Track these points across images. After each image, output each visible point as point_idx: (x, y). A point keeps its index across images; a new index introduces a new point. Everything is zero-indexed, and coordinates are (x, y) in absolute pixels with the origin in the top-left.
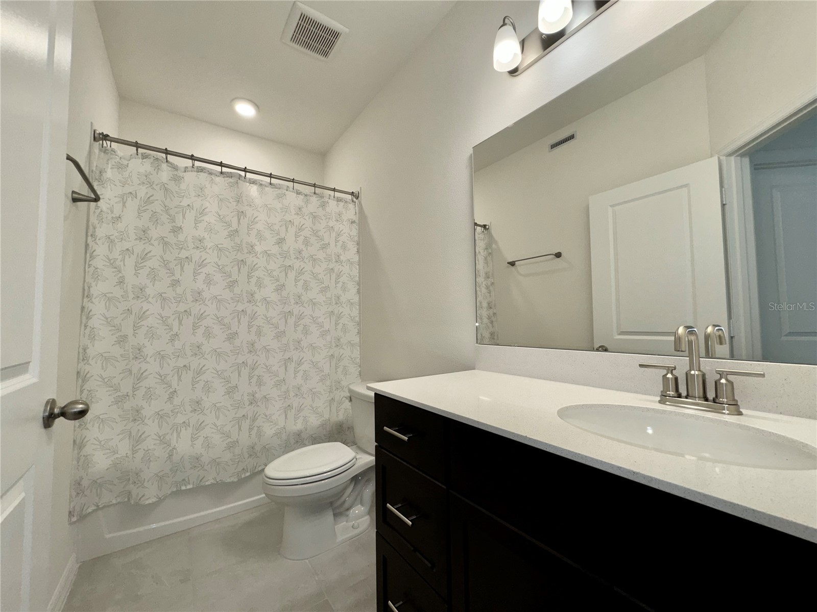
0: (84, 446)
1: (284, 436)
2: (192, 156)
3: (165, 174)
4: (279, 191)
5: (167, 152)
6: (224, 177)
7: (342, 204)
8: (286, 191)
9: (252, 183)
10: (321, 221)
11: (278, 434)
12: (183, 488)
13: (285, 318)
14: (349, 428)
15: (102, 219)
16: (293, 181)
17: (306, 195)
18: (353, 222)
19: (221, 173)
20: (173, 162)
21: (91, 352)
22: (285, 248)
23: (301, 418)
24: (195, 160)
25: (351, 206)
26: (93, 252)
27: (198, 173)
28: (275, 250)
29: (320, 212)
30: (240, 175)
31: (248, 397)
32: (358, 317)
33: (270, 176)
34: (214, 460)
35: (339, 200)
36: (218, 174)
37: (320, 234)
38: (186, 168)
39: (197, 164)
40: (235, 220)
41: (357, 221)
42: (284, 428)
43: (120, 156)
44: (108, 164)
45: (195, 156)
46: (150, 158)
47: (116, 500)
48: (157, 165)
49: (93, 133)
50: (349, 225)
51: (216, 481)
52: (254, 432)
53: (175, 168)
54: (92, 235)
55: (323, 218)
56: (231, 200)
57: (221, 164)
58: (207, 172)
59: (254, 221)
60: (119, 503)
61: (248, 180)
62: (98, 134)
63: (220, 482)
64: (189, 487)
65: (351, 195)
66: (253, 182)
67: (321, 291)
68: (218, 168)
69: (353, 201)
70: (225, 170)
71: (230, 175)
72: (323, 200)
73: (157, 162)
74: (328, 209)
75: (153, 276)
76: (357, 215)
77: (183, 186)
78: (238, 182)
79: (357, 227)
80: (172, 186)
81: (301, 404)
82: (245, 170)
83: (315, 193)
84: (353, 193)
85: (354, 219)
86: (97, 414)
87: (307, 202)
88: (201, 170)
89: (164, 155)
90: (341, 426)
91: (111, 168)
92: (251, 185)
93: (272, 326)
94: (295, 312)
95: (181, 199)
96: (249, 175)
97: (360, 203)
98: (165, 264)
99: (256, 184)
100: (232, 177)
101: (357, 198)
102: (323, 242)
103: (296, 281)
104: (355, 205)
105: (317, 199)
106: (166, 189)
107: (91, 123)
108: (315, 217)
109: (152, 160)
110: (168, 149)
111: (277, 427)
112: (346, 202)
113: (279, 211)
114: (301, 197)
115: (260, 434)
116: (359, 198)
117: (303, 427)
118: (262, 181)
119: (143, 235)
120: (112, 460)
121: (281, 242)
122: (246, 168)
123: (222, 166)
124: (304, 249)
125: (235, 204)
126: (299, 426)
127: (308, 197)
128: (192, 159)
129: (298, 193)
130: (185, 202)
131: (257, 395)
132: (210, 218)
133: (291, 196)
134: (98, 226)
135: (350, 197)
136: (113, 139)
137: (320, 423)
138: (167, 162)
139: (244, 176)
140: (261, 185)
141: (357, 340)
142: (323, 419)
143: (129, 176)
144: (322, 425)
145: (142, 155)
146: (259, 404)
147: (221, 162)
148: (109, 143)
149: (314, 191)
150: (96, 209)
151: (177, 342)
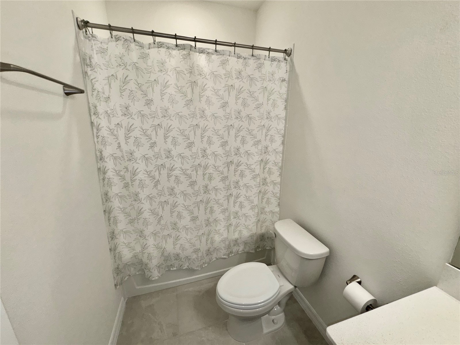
0: (117, 248)
1: (227, 243)
2: (153, 32)
3: (134, 55)
4: (223, 58)
5: (133, 31)
6: (179, 50)
7: (275, 63)
8: (228, 57)
9: (201, 53)
10: (257, 82)
11: (223, 241)
12: (172, 269)
13: (228, 166)
14: (268, 238)
15: (100, 98)
16: (234, 45)
17: (245, 59)
18: (284, 80)
19: (177, 46)
20: (139, 41)
21: (111, 194)
22: (228, 111)
23: (238, 232)
24: (156, 36)
25: (283, 64)
26: (98, 126)
27: (159, 49)
28: (221, 113)
29: (257, 75)
30: (191, 46)
31: (205, 222)
32: (281, 163)
33: (216, 43)
34: (187, 257)
35: (273, 60)
36: (174, 47)
37: (256, 94)
38: (150, 44)
39: (158, 39)
40: (189, 91)
41: (287, 79)
42: (227, 238)
43: (100, 41)
44: (92, 50)
45: (155, 31)
46: (121, 40)
47: (138, 273)
48: (127, 46)
49: (76, 21)
50: (279, 83)
51: (189, 268)
52: (209, 242)
53: (141, 46)
54: (94, 114)
55: (259, 79)
56: (186, 72)
57: (176, 37)
58: (165, 46)
59: (203, 89)
60: (140, 274)
61: (197, 50)
62: (80, 21)
63: (191, 268)
64: (175, 269)
65: (284, 53)
66: (202, 51)
67: (255, 144)
68: (173, 41)
69: (285, 59)
70: (180, 42)
71: (183, 47)
72: (259, 62)
73: (126, 43)
74: (264, 71)
75: (137, 143)
76: (288, 73)
77: (149, 63)
78: (190, 53)
79: (286, 85)
80: (141, 64)
81: (238, 223)
82: (195, 40)
83: (253, 55)
84: (286, 50)
85: (284, 77)
86: (121, 229)
87: (246, 65)
88: (161, 45)
89: (131, 35)
90: (263, 236)
91: (97, 54)
92: (201, 54)
93: (219, 172)
94: (235, 161)
95: (149, 74)
96: (199, 45)
97: (292, 60)
98: (144, 132)
99: (204, 53)
100: (185, 49)
101: (289, 55)
102: (257, 103)
103: (236, 137)
104: (287, 63)
105: (255, 61)
106: (137, 68)
107: (72, 11)
108: (251, 79)
109: (122, 42)
110: (134, 28)
111: (223, 237)
112: (279, 61)
113: (223, 77)
114: (241, 61)
115: (212, 243)
116: (292, 56)
117: (239, 236)
118: (209, 49)
119: (126, 111)
120: (133, 254)
121: (225, 105)
122: (195, 37)
123: (176, 39)
124: (243, 110)
125: (188, 75)
126: (236, 236)
127: (247, 60)
128: (153, 35)
129: (239, 57)
130: (153, 77)
131: (210, 220)
132: (171, 90)
133: (233, 60)
134: (98, 104)
135: (282, 55)
136: (93, 25)
137: (249, 235)
138: (134, 41)
139: (194, 46)
140: (208, 53)
141: (278, 180)
142: (251, 232)
143: (109, 59)
144: (251, 236)
145: (115, 38)
146: (212, 224)
147: (176, 34)
148: (90, 29)
149: (252, 54)
150: (93, 92)
151: (159, 185)
